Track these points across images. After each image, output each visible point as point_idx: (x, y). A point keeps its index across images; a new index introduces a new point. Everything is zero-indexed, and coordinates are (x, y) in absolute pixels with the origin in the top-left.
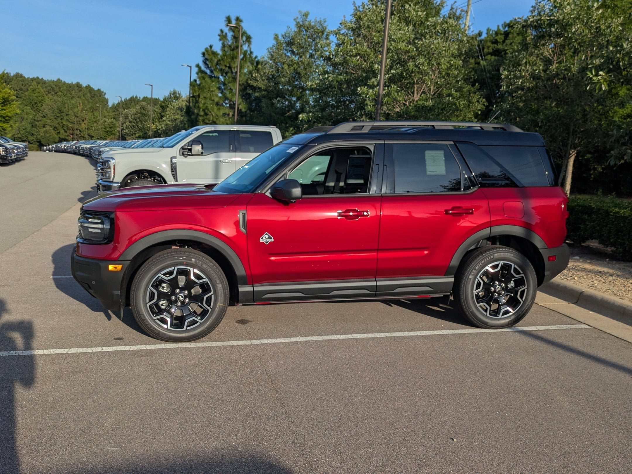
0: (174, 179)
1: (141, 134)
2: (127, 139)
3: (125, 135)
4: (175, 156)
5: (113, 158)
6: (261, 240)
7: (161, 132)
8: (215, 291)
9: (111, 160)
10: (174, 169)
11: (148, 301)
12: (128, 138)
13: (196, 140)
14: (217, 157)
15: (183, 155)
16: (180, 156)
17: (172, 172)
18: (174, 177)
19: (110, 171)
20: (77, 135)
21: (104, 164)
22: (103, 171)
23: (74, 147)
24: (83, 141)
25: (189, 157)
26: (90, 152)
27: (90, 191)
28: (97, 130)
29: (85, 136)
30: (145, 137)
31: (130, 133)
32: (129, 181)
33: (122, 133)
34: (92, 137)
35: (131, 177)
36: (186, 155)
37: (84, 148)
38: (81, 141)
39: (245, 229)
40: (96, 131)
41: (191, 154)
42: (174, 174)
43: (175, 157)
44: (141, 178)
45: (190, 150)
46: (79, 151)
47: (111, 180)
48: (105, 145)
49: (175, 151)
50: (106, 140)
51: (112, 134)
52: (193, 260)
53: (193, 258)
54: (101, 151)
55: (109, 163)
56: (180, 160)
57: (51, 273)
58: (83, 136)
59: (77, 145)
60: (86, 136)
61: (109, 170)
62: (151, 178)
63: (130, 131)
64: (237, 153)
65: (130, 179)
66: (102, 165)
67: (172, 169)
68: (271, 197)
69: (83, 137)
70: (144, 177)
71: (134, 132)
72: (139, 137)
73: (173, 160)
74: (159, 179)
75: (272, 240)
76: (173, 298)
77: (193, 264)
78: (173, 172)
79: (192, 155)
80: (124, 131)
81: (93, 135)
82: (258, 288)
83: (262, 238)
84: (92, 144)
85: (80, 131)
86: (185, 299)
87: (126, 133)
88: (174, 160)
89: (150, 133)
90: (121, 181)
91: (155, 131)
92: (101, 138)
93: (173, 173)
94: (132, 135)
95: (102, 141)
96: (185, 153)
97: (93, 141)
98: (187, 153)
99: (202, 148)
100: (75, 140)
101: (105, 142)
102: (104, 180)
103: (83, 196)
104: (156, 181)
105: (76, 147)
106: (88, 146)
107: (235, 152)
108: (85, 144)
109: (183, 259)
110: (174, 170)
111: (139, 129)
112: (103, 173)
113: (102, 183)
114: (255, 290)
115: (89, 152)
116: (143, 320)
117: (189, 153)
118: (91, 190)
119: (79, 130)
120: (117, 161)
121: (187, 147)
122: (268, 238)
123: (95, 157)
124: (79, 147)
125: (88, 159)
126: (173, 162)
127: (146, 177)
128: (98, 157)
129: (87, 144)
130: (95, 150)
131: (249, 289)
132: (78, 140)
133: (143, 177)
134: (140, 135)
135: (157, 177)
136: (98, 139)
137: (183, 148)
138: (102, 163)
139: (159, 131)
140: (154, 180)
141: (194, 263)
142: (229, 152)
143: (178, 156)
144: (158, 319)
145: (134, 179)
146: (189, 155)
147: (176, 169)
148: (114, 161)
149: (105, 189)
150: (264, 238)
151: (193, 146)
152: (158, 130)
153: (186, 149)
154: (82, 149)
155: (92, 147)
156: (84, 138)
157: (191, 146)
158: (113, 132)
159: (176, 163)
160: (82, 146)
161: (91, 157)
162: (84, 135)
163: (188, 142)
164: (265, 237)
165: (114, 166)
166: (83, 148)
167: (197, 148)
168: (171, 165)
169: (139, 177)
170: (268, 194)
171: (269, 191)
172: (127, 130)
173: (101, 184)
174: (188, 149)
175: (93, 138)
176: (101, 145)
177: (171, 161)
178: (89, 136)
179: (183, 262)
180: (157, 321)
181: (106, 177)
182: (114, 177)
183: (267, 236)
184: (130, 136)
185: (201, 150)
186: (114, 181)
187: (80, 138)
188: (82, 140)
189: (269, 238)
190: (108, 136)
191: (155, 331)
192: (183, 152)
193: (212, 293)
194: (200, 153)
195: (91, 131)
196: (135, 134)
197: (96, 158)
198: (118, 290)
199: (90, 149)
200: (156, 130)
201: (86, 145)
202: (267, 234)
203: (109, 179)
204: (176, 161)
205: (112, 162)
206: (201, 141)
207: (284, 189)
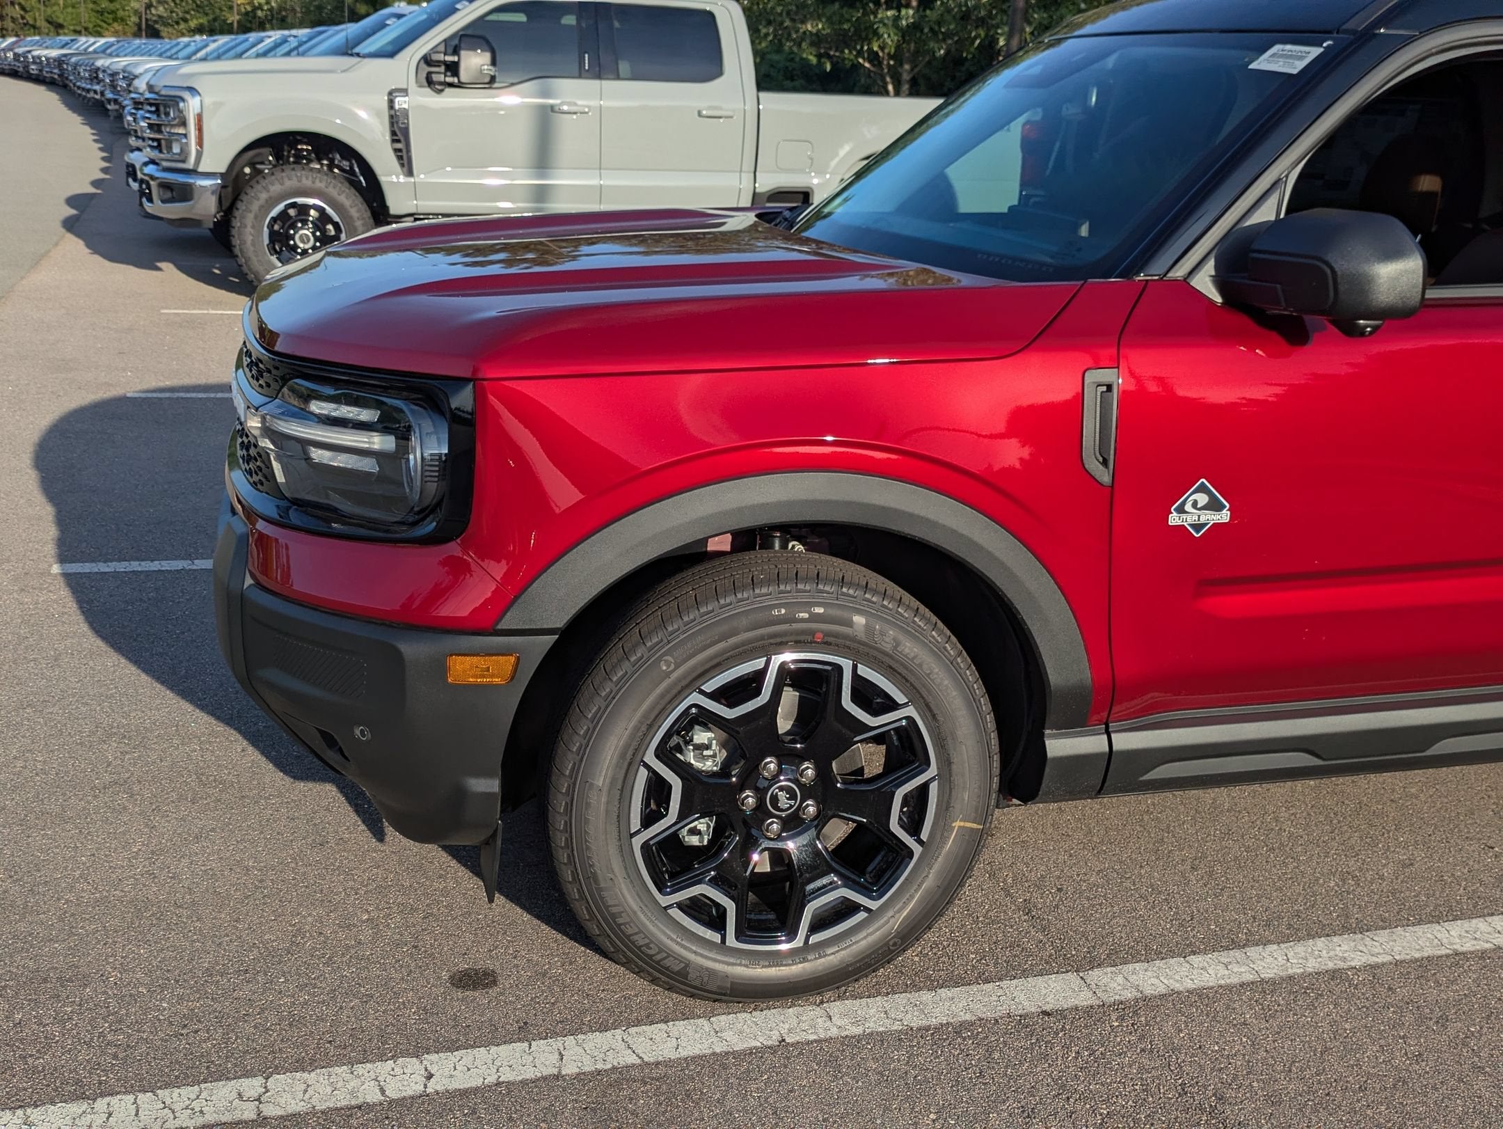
0: (402, 165)
1: (203, 20)
2: (163, 34)
3: (156, 22)
4: (404, 86)
5: (191, 90)
6: (1174, 519)
7: (266, 16)
8: (946, 763)
9: (186, 95)
10: (399, 133)
11: (636, 823)
12: (164, 31)
13: (469, 32)
14: (545, 93)
15: (430, 82)
16: (421, 86)
17: (394, 141)
18: (400, 158)
19: (185, 136)
20: (13, 20)
21: (162, 109)
22: (160, 132)
23: (10, 55)
24: (37, 38)
25: (448, 90)
26: (61, 69)
27: (93, 196)
28: (73, 7)
29: (38, 24)
30: (214, 28)
31: (171, 18)
32: (247, 170)
33: (149, 17)
34: (58, 27)
35: (257, 155)
36: (441, 83)
37: (39, 57)
38: (29, 39)
39: (1105, 463)
40: (70, 10)
41: (456, 80)
42: (400, 150)
43: (405, 92)
44: (288, 162)
45: (453, 68)
46: (26, 67)
47: (190, 164)
48: (104, 52)
49: (405, 66)
50: (100, 35)
51: (115, 20)
52: (859, 620)
53: (859, 612)
54: (98, 69)
55: (181, 105)
56: (418, 101)
57: (50, 549)
58: (31, 22)
59: (20, 50)
60: (41, 23)
61: (181, 131)
62: (319, 160)
63: (172, 12)
64: (604, 83)
65: (252, 165)
66: (157, 112)
67: (393, 133)
68: (1218, 299)
69: (34, 27)
70: (299, 157)
71: (181, 15)
72: (200, 30)
73: (397, 100)
74: (345, 164)
75: (1224, 516)
76: (749, 799)
77: (853, 639)
78: (398, 141)
79: (460, 85)
80: (153, 11)
81: (61, 21)
82: (1126, 741)
83: (1181, 510)
84: (63, 47)
85: (23, 8)
86: (802, 801)
87: (160, 17)
88: (401, 102)
89: (234, 18)
90: (223, 170)
91: (247, 13)
92: (86, 29)
93: (399, 146)
94: (178, 23)
95: (92, 40)
96: (435, 78)
97: (67, 38)
98: (441, 78)
99: (494, 63)
100: (10, 36)
101: (102, 41)
102: (165, 164)
103: (73, 212)
104: (336, 170)
105: (16, 56)
106: (54, 53)
107: (599, 77)
108: (40, 45)
109: (814, 618)
110: (400, 137)
111: (197, 6)
112: (158, 140)
113: (158, 174)
114: (1117, 746)
115: (56, 71)
116: (614, 916)
117: (449, 80)
118: (93, 190)
119: (20, 4)
120: (208, 101)
121: (441, 57)
122: (1204, 508)
123: (79, 88)
124: (25, 55)
125: (57, 93)
126: (397, 107)
127: (304, 158)
128: (89, 86)
129: (47, 48)
130: (75, 66)
131: (1090, 744)
132: (17, 35)
133: (295, 156)
134: (201, 25)
135: (338, 156)
136: (78, 33)
137: (427, 60)
138: (157, 106)
139: (259, 13)
140: (331, 166)
141: (862, 636)
142: (580, 77)
143: (413, 86)
144: (680, 906)
145: (262, 163)
146: (451, 85)
147: (406, 132)
148: (198, 99)
149: (168, 195)
150: (1188, 507)
151: (463, 53)
152: (255, 9)
153: (438, 63)
154: (34, 63)
155: (65, 55)
156: (35, 29)
157: (456, 51)
158: (121, 13)
159: (405, 113)
160: (36, 53)
161: (65, 86)
162: (35, 20)
163: (445, 41)
164: (1195, 505)
165: (199, 118)
166: (37, 60)
167: (474, 62)
168: (391, 117)
169: (279, 157)
170: (1204, 283)
171: (1210, 267)
172: (161, 8)
173: (152, 178)
174: (445, 63)
175: (61, 31)
176: (91, 49)
177: (391, 106)
178: (50, 23)
179: (812, 633)
180: (676, 913)
181: (168, 156)
182: (199, 155)
183: (1202, 499)
184: (172, 26)
185: (488, 69)
186: (200, 169)
187: (22, 28)
188: (29, 35)
189: (1214, 506)
190: (105, 25)
191: (667, 963)
192: (429, 74)
193: (933, 771)
194: (487, 80)
195: (55, 8)
196: (185, 20)
197: (83, 89)
198: (487, 774)
199: (59, 62)
200: (249, 8)
201: (46, 51)
202: (1202, 489)
203: (183, 161)
204: (406, 106)
205: (192, 106)
206: (488, 37)
207: (1337, 267)
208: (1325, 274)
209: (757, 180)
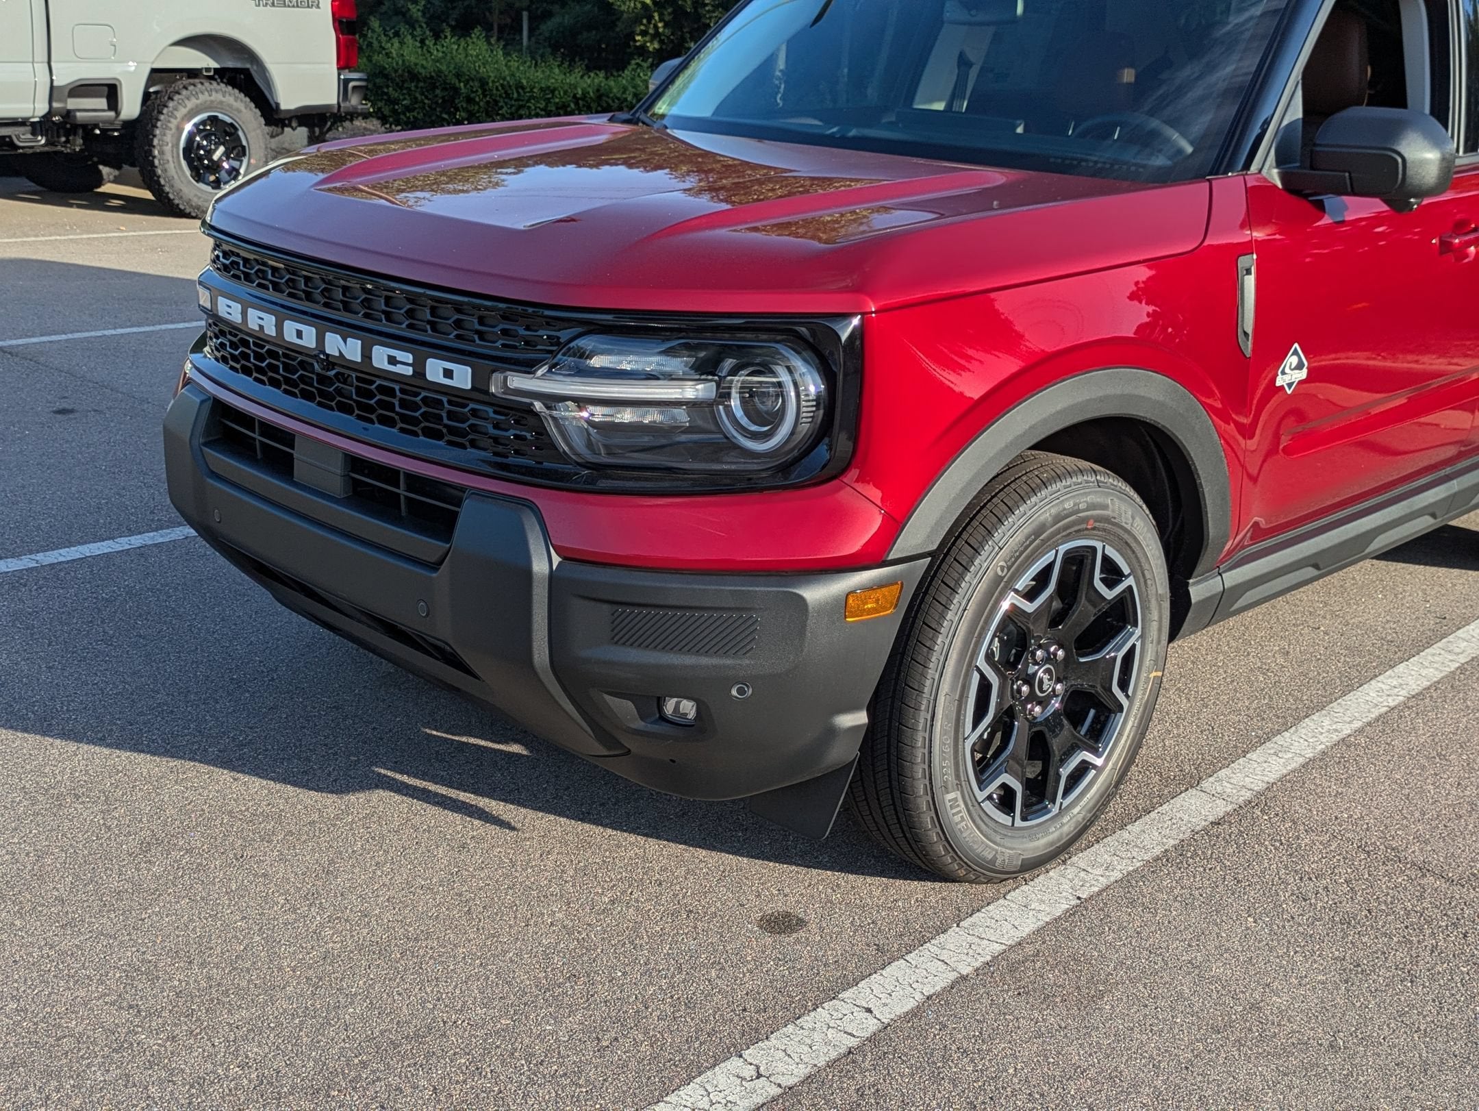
39: (1249, 339)
53: (1112, 496)
68: (1280, 186)
76: (1024, 687)
77: (1110, 521)
83: (1283, 372)
109: (1089, 507)
114: (1226, 586)
141: (1115, 516)
170: (1272, 175)
179: (1088, 521)
180: (987, 806)
191: (985, 853)
193: (1139, 631)
198: (857, 708)
207: (1406, 155)
208: (1396, 161)
209: (54, 71)
